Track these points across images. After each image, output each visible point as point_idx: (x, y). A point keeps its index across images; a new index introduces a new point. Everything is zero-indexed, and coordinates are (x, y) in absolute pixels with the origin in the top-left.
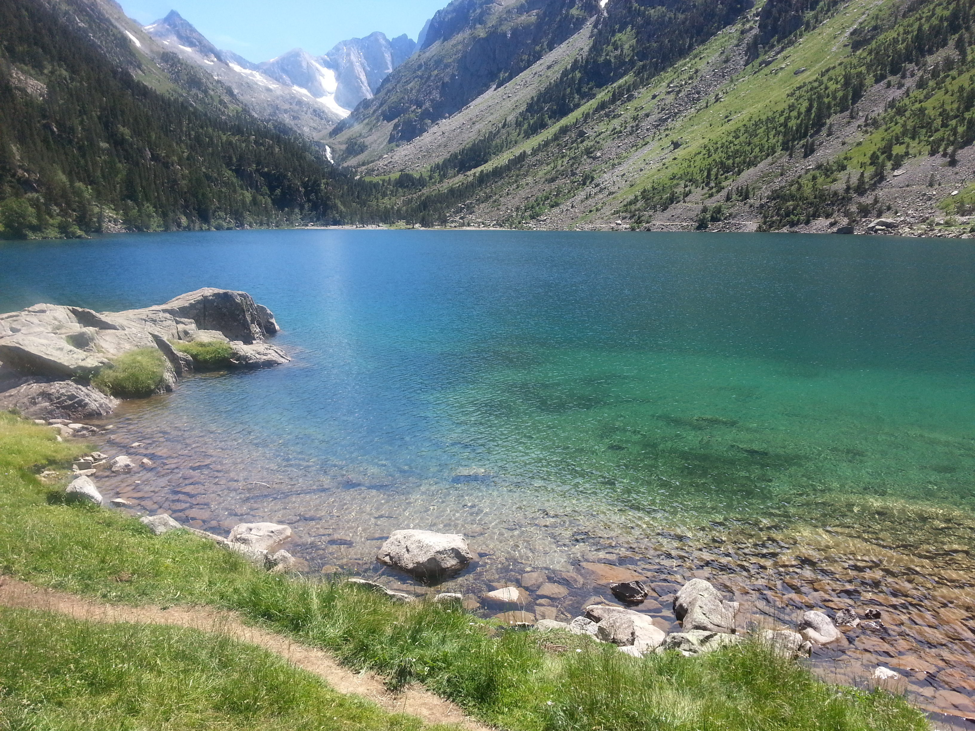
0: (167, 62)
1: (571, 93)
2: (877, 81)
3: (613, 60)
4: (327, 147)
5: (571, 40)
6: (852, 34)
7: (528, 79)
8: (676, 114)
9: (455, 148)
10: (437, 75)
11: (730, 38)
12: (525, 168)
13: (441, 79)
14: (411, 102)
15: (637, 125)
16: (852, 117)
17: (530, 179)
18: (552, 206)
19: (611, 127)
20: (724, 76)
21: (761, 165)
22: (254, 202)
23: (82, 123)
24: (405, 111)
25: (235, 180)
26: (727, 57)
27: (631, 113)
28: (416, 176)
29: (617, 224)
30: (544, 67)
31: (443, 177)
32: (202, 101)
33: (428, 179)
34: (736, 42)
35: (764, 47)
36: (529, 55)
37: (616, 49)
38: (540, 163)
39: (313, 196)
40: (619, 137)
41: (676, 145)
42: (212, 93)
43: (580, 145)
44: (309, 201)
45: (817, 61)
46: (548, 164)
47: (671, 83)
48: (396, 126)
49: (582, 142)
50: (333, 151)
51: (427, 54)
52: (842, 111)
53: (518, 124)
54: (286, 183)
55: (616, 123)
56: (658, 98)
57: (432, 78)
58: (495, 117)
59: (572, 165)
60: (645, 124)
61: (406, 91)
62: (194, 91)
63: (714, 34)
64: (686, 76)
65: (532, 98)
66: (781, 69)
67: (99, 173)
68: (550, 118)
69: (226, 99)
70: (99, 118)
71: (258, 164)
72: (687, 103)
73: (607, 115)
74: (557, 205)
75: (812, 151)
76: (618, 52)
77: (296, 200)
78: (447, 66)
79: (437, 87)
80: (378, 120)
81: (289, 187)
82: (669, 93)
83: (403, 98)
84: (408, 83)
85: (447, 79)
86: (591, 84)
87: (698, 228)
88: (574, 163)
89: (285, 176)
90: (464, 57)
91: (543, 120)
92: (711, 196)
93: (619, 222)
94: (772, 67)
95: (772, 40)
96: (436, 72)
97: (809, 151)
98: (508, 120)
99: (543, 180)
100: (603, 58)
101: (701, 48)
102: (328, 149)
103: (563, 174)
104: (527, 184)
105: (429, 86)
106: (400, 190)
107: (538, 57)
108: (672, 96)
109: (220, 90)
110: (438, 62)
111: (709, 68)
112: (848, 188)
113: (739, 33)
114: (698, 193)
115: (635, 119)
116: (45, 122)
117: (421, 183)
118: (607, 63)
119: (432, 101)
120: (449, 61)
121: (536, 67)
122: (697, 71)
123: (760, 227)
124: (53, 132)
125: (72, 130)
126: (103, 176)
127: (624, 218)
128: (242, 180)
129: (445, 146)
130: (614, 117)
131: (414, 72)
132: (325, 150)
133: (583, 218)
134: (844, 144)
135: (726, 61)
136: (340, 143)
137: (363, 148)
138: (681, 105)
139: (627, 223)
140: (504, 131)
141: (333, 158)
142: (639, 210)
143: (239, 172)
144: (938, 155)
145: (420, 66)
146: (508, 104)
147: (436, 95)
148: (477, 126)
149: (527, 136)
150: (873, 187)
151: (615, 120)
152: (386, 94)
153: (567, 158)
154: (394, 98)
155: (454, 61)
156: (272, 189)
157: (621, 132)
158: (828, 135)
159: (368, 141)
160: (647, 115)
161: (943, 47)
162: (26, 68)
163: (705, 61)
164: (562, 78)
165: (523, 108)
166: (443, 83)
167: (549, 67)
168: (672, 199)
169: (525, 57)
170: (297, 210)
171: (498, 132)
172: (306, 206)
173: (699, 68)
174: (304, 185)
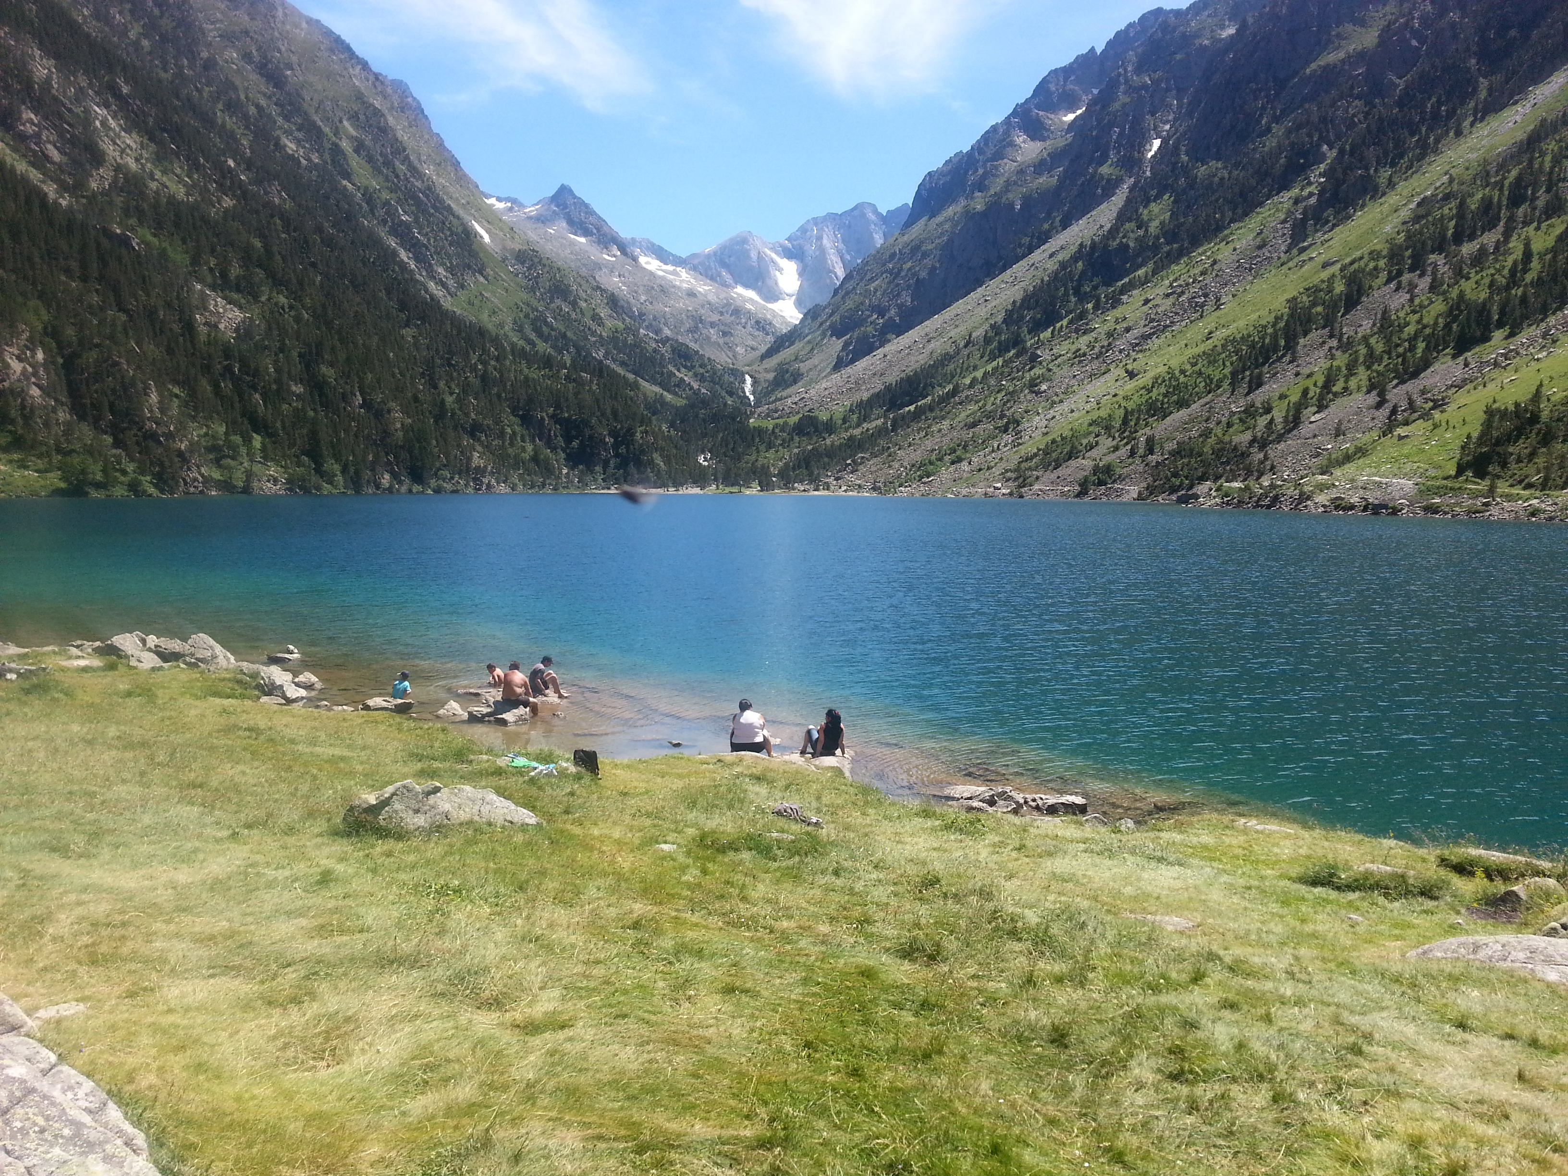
0: (523, 263)
1: (1066, 294)
2: (1389, 281)
3: (1132, 244)
4: (747, 377)
5: (1093, 213)
6: (1419, 204)
7: (1019, 275)
8: (1166, 327)
9: (892, 378)
10: (910, 269)
11: (1278, 210)
12: (949, 408)
13: (914, 274)
14: (874, 308)
15: (1110, 344)
16: (1331, 336)
17: (946, 424)
18: (953, 463)
19: (1074, 348)
20: (1251, 269)
21: (1194, 406)
22: (535, 459)
24: (861, 322)
25: (517, 429)
26: (1263, 240)
27: (1110, 326)
28: (824, 417)
29: (996, 488)
30: (1047, 254)
31: (865, 418)
32: (566, 318)
33: (840, 422)
34: (1283, 217)
35: (1315, 225)
36: (1032, 237)
37: (1139, 227)
38: (969, 400)
39: (622, 450)
40: (1080, 362)
41: (1132, 375)
43: (1027, 375)
44: (617, 455)
45: (1357, 248)
46: (977, 402)
47: (1175, 280)
48: (846, 344)
49: (1030, 369)
50: (755, 382)
51: (906, 238)
52: (1324, 327)
53: (987, 340)
54: (587, 432)
55: (1083, 342)
56: (1150, 305)
57: (903, 274)
58: (957, 333)
59: (1004, 405)
60: (1121, 344)
61: (867, 293)
62: (558, 302)
63: (1261, 204)
64: (1197, 271)
65: (1014, 302)
66: (1311, 259)
68: (1029, 332)
69: (604, 312)
72: (1185, 311)
73: (1077, 331)
74: (959, 460)
75: (1260, 385)
76: (1141, 232)
77: (599, 454)
78: (925, 255)
79: (909, 286)
80: (824, 335)
81: (591, 437)
82: (1168, 295)
83: (862, 303)
84: (872, 280)
85: (923, 274)
86: (1096, 280)
87: (1077, 496)
88: (1008, 401)
89: (586, 423)
90: (951, 241)
91: (1019, 335)
92: (1116, 448)
93: (999, 485)
94: (1304, 257)
96: (909, 264)
97: (1256, 383)
98: (974, 335)
99: (962, 424)
100: (1118, 241)
101: (1237, 225)
102: (748, 380)
103: (990, 416)
104: (940, 431)
105: (898, 285)
107: (1044, 238)
108: (1171, 299)
110: (915, 249)
111: (1235, 258)
112: (1254, 440)
113: (1291, 202)
114: (1107, 443)
115: (1110, 334)
117: (829, 427)
118: (1124, 248)
119: (900, 306)
120: (930, 247)
121: (1037, 256)
122: (1215, 262)
123: (1140, 493)
127: (1007, 480)
128: (528, 429)
129: (882, 375)
130: (1084, 333)
131: (884, 265)
132: (744, 381)
133: (967, 479)
134: (1297, 374)
135: (1260, 247)
136: (767, 371)
137: (796, 377)
138: (1177, 314)
139: (1008, 487)
140: (966, 352)
141: (753, 393)
142: (1030, 469)
143: (526, 420)
144: (1374, 393)
145: (893, 255)
146: (983, 312)
147: (906, 298)
148: (932, 345)
149: (993, 358)
150: (1280, 438)
151: (1085, 337)
152: (843, 297)
153: (1003, 393)
154: (849, 304)
155: (936, 248)
156: (568, 439)
157: (1084, 355)
158: (1290, 362)
159: (803, 367)
160: (1128, 330)
161: (1489, 230)
162: (235, 296)
163: (1231, 246)
164: (1056, 274)
165: (1000, 318)
166: (918, 279)
167: (1051, 256)
168: (1070, 456)
169: (1026, 240)
170: (598, 468)
171: (958, 352)
172: (612, 463)
173: (1219, 257)
174: (614, 433)
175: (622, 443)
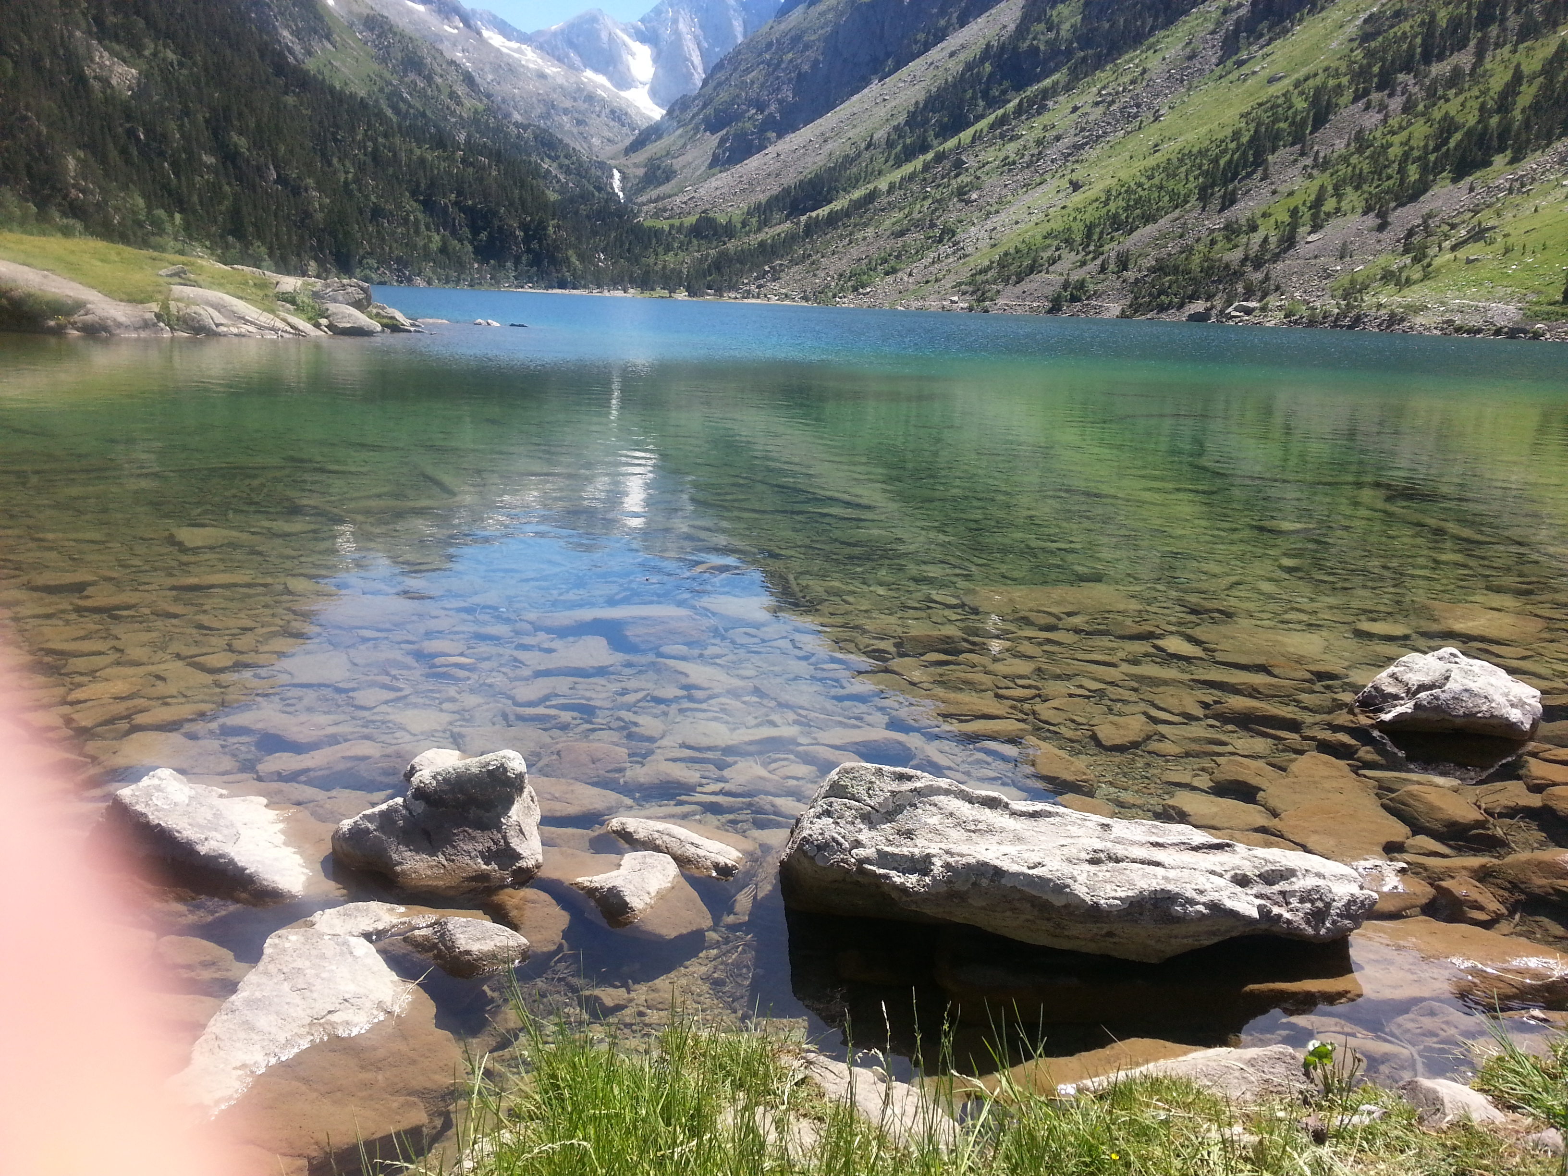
0: (372, 30)
1: (974, 98)
2: (1356, 100)
3: (1042, 47)
4: (615, 172)
5: (993, 11)
6: (1366, 21)
7: (918, 73)
8: (1098, 137)
9: (790, 179)
10: (791, 61)
11: (1205, 20)
12: (868, 215)
13: (796, 67)
14: (750, 103)
15: (1040, 153)
16: (1303, 154)
17: (870, 232)
18: (887, 274)
19: (1001, 155)
20: (1182, 81)
21: (1162, 222)
22: (443, 250)
23: (181, 127)
24: (738, 117)
25: (420, 216)
26: (1193, 50)
27: (1038, 133)
28: (722, 220)
29: (952, 302)
30: (946, 53)
31: (765, 223)
32: (422, 94)
33: (739, 226)
34: (1211, 27)
35: (1248, 38)
36: (928, 33)
37: (1050, 29)
38: (891, 206)
39: (535, 245)
40: (1010, 170)
41: (1076, 186)
42: (439, 80)
43: (953, 182)
44: (529, 251)
45: (1304, 64)
46: (901, 209)
47: (1104, 88)
48: (722, 141)
49: (957, 176)
50: (624, 178)
51: (783, 26)
52: (1293, 144)
53: (890, 144)
54: (496, 223)
55: (1011, 148)
56: (1078, 113)
57: (783, 66)
58: (858, 133)
59: (933, 213)
60: (1052, 153)
61: (743, 85)
62: (412, 76)
63: (1186, 12)
64: (1126, 79)
65: (917, 103)
66: (1254, 73)
67: (195, 199)
68: (936, 136)
69: (461, 90)
70: (207, 121)
71: (459, 194)
72: (1118, 121)
73: (1002, 136)
74: (894, 271)
75: (1233, 202)
76: (1051, 35)
77: (510, 248)
78: (807, 47)
79: (790, 80)
80: (696, 129)
81: (500, 228)
82: (1097, 104)
83: (738, 96)
84: (747, 71)
85: (806, 68)
86: (1006, 84)
87: (1050, 311)
88: (936, 209)
89: (495, 213)
90: (835, 32)
91: (925, 140)
92: (1083, 264)
93: (956, 298)
94: (1245, 70)
95: (1260, 27)
96: (790, 55)
97: (1229, 201)
98: (875, 137)
99: (888, 233)
100: (1028, 43)
101: (1163, 33)
102: (617, 175)
103: (918, 225)
104: (864, 239)
105: (778, 78)
106: (695, 242)
107: (940, 36)
108: (1101, 109)
109: (453, 76)
110: (796, 39)
111: (1164, 67)
112: (1246, 259)
113: (1220, 11)
114: (1069, 258)
115: (1039, 142)
116: (128, 125)
117: (729, 231)
118: (1034, 51)
119: (780, 102)
120: (813, 38)
121: (935, 54)
122: (1144, 71)
123: (1123, 311)
124: (137, 138)
125: (164, 137)
126: (201, 203)
127: (964, 294)
128: (431, 216)
129: (777, 175)
130: (1011, 140)
131: (760, 55)
132: (612, 176)
133: (914, 292)
134: (1274, 192)
135: (1190, 58)
136: (636, 165)
137: (669, 175)
138: (1109, 124)
139: (966, 301)
140: (867, 155)
141: (623, 190)
142: (987, 282)
143: (428, 205)
144: (1372, 215)
145: (770, 45)
146: (882, 112)
147: (787, 93)
148: (830, 146)
149: (898, 164)
150: (1276, 258)
151: (1012, 144)
152: (715, 89)
153: (930, 201)
154: (724, 96)
155: (819, 40)
156: (475, 231)
157: (1014, 163)
158: (1262, 180)
159: (677, 164)
160: (1058, 138)
161: (1459, 50)
162: (117, 47)
163: (1159, 55)
164: (963, 74)
165: (902, 119)
166: (799, 74)
167: (952, 55)
168: (1032, 269)
169: (921, 36)
170: (509, 264)
171: (859, 155)
172: (524, 259)
173: (1149, 66)
174: (524, 227)
175: (534, 237)
